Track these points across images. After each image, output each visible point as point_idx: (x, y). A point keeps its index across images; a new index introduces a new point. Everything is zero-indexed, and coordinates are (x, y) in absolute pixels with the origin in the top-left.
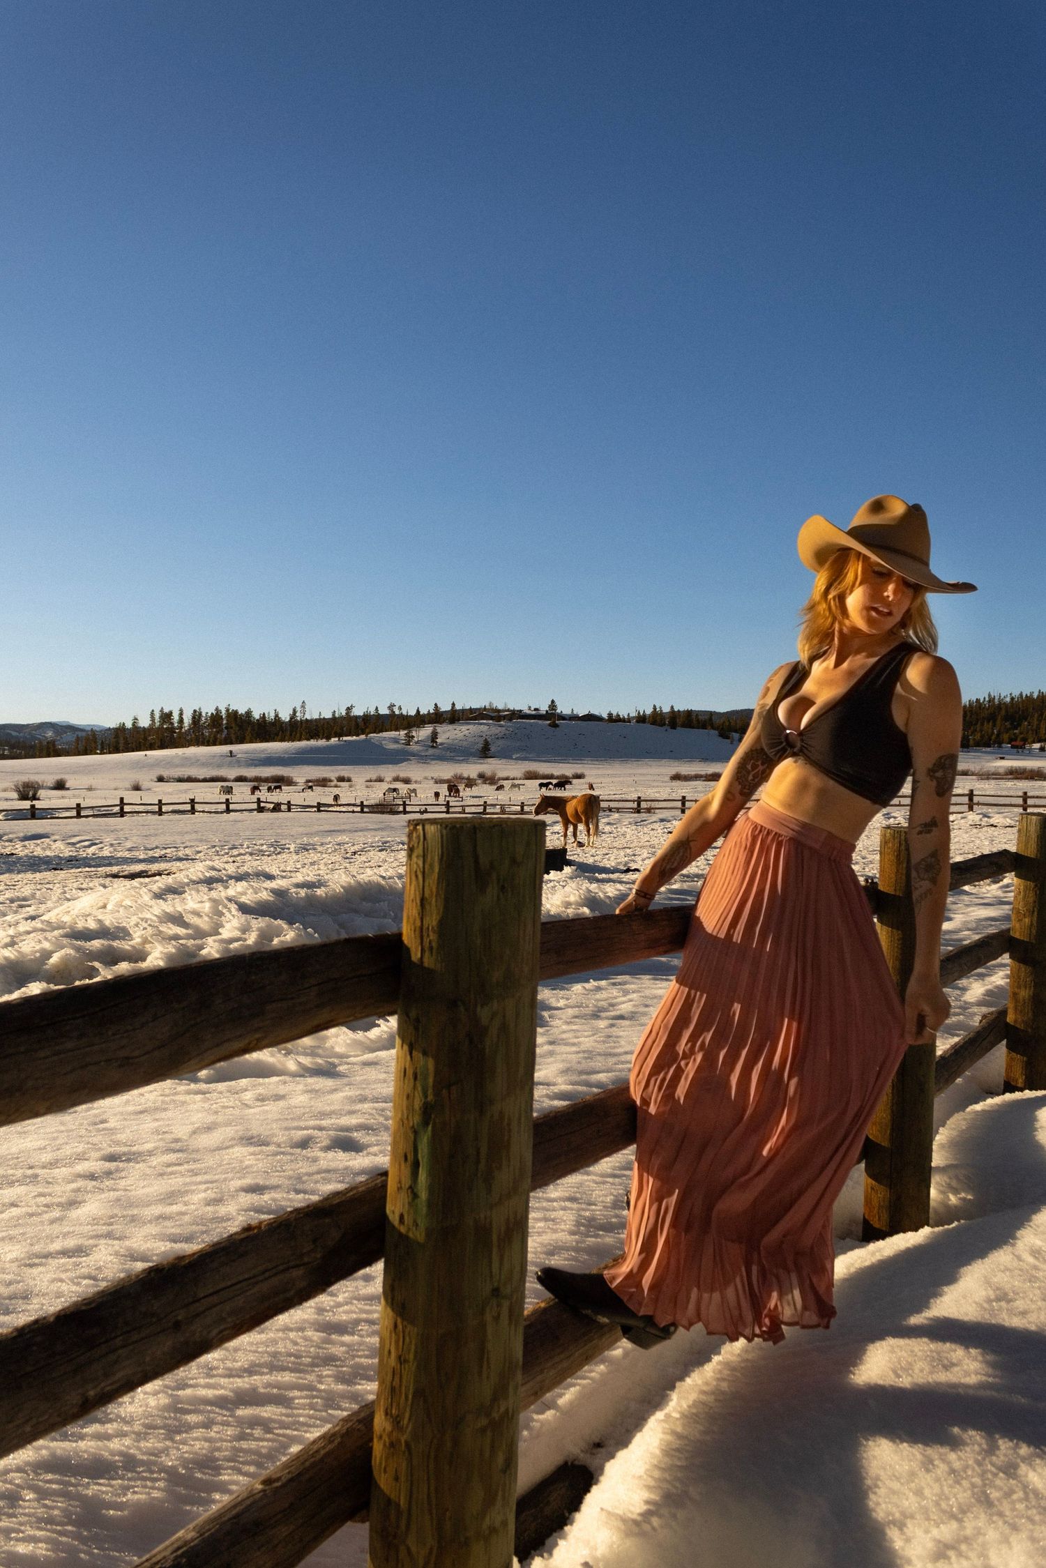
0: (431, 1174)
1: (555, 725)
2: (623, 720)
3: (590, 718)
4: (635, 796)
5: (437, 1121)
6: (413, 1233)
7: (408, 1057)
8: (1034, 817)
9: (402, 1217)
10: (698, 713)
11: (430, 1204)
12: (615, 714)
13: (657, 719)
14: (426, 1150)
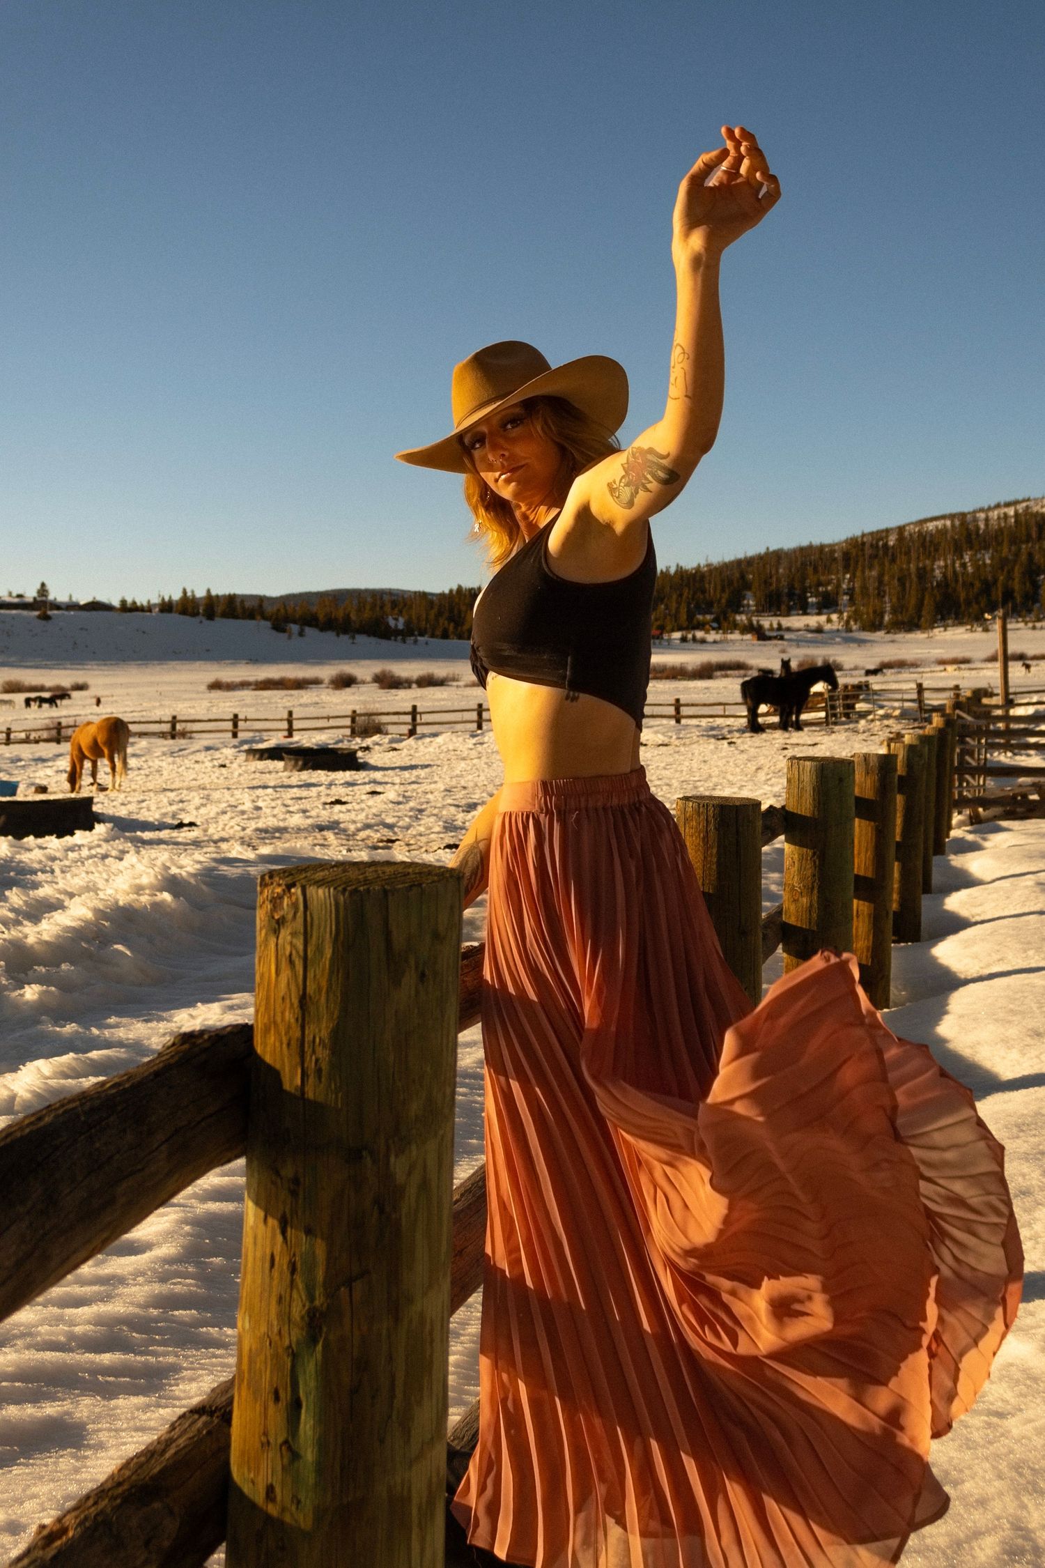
0: (323, 1419)
1: (46, 618)
2: (141, 609)
3: (95, 606)
4: (166, 714)
5: (331, 1337)
6: (292, 1515)
7: (280, 1238)
8: (808, 763)
9: (270, 1490)
10: (244, 598)
11: (320, 1468)
12: (129, 600)
13: (187, 607)
14: (312, 1384)
